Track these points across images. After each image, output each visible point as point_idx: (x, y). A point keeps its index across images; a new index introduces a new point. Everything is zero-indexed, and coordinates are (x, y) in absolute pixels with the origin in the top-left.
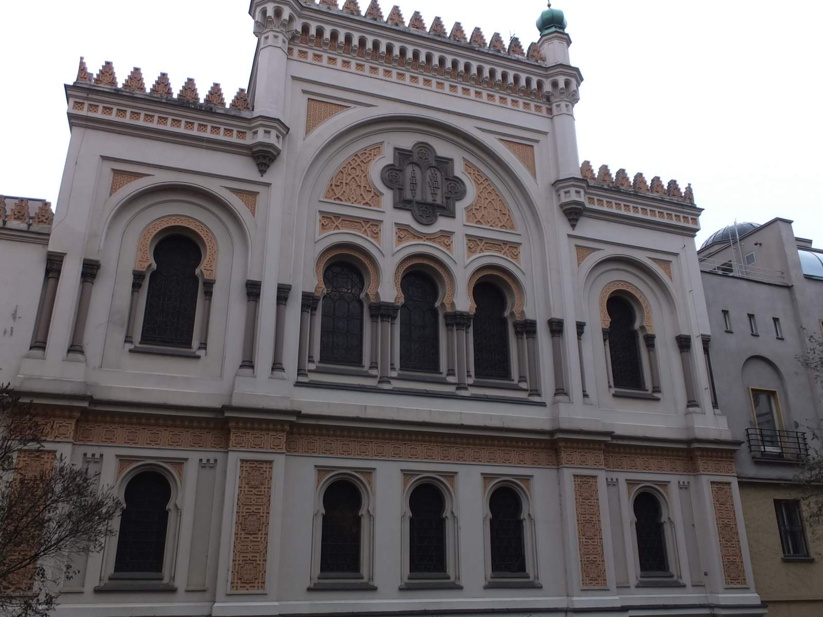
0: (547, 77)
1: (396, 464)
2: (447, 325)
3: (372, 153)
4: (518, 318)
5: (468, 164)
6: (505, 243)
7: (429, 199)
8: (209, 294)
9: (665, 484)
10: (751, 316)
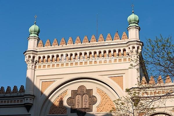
0: (127, 46)
3: (64, 94)
5: (98, 90)
7: (84, 107)
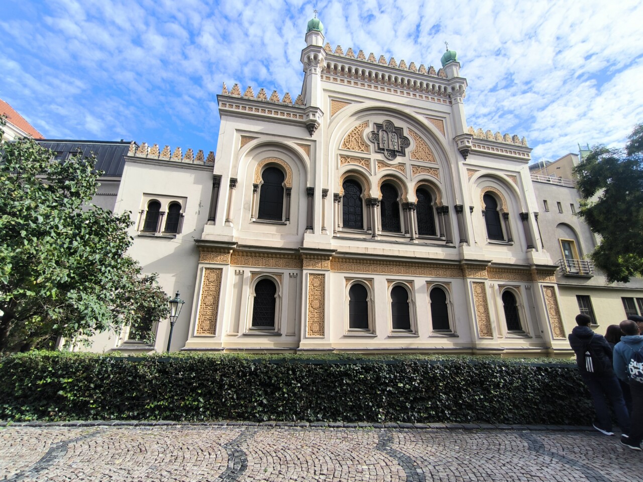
0: (449, 85)
1: (384, 276)
2: (404, 209)
3: (364, 126)
4: (439, 205)
5: (410, 130)
6: (431, 168)
8: (289, 195)
9: (518, 287)
10: (559, 203)
